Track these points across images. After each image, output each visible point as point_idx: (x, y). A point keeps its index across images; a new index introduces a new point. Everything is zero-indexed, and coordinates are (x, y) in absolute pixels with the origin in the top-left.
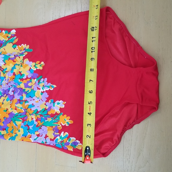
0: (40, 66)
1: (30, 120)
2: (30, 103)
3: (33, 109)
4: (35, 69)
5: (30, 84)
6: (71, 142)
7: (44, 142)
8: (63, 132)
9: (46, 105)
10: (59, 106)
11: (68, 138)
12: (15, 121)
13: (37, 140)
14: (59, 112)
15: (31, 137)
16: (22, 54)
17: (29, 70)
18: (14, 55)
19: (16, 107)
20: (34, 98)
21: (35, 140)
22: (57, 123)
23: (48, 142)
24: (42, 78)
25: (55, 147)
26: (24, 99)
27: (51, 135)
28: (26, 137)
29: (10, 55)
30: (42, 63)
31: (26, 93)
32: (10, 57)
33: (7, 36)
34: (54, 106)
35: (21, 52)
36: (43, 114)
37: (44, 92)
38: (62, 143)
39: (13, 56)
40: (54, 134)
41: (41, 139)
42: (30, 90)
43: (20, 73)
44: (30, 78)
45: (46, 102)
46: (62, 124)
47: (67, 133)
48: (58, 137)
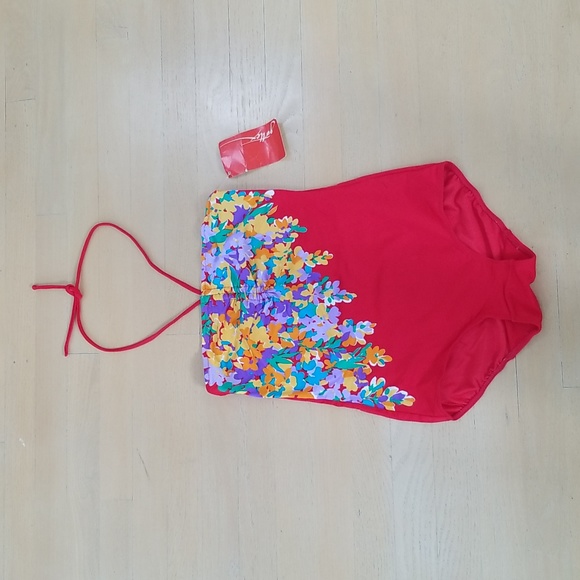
0: (323, 258)
1: (308, 361)
2: (309, 328)
3: (315, 338)
4: (313, 266)
5: (304, 293)
6: (389, 396)
7: (340, 397)
8: (375, 378)
9: (339, 330)
10: (364, 332)
11: (385, 388)
12: (277, 363)
13: (324, 395)
14: (363, 341)
15: (312, 391)
16: (287, 235)
17: (303, 268)
18: (273, 240)
19: (279, 338)
20: (315, 318)
21: (320, 395)
22: (362, 362)
23: (348, 397)
24: (328, 281)
25: (360, 405)
26: (295, 323)
27: (351, 383)
28: (302, 391)
29: (263, 240)
30: (326, 253)
31: (297, 309)
32: (265, 243)
33: (257, 201)
34: (354, 331)
35: (283, 231)
36: (332, 346)
37: (331, 306)
38: (374, 398)
39: (271, 242)
40: (357, 382)
41: (333, 394)
42: (305, 303)
43: (287, 272)
44: (304, 283)
45: (339, 324)
46: (371, 364)
47: (383, 380)
48: (366, 388)
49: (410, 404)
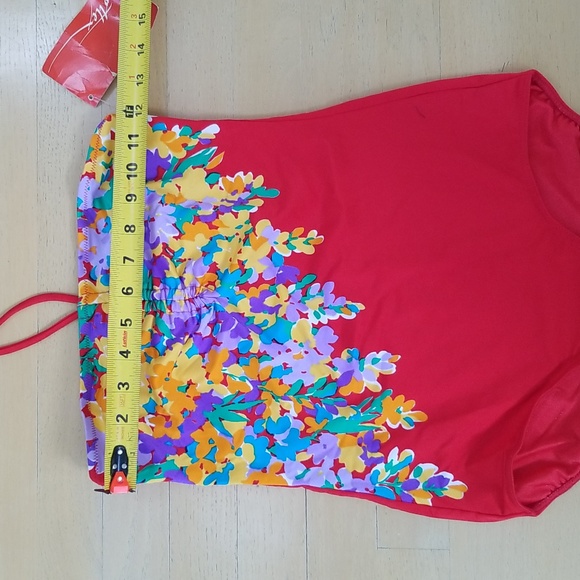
0: (306, 243)
1: (275, 416)
2: (278, 361)
3: (288, 379)
4: (288, 254)
5: (270, 302)
6: (422, 480)
7: (333, 482)
8: (396, 450)
9: (333, 367)
10: (377, 370)
11: (413, 466)
12: (221, 419)
13: (305, 478)
14: (376, 387)
15: (282, 471)
16: (241, 203)
17: (270, 256)
18: (215, 208)
19: (225, 375)
20: (289, 344)
21: (298, 478)
22: (373, 422)
23: (348, 483)
24: (314, 282)
25: (372, 496)
26: (254, 350)
27: (353, 458)
28: (264, 470)
29: (196, 207)
30: (313, 233)
31: (258, 329)
32: (200, 213)
33: (185, 145)
34: (362, 369)
35: (235, 198)
36: (321, 394)
37: (320, 325)
38: (394, 484)
39: (211, 211)
40: (364, 457)
42: (271, 319)
43: (241, 264)
44: (272, 283)
45: (333, 356)
46: (390, 424)
47: (409, 453)
48: (380, 467)
49: (458, 495)
